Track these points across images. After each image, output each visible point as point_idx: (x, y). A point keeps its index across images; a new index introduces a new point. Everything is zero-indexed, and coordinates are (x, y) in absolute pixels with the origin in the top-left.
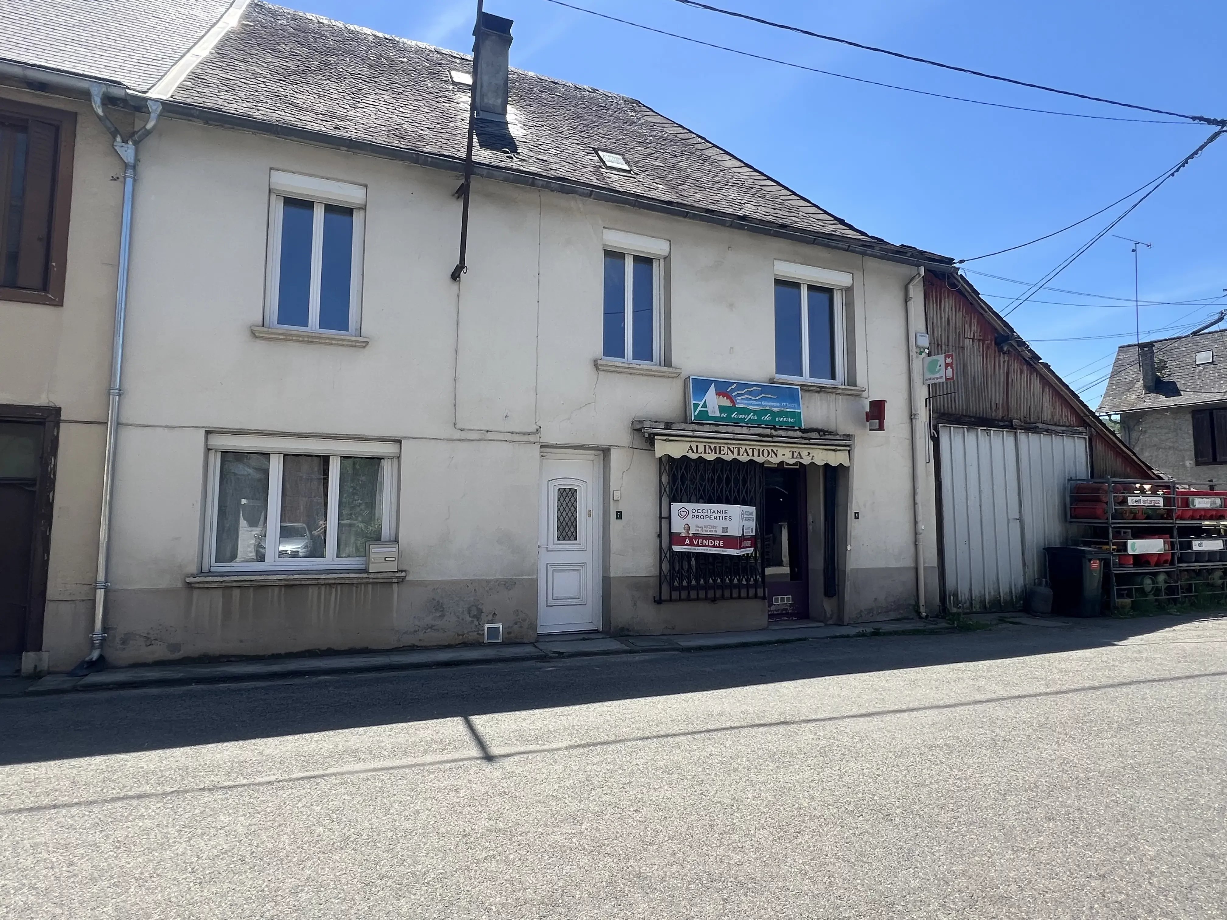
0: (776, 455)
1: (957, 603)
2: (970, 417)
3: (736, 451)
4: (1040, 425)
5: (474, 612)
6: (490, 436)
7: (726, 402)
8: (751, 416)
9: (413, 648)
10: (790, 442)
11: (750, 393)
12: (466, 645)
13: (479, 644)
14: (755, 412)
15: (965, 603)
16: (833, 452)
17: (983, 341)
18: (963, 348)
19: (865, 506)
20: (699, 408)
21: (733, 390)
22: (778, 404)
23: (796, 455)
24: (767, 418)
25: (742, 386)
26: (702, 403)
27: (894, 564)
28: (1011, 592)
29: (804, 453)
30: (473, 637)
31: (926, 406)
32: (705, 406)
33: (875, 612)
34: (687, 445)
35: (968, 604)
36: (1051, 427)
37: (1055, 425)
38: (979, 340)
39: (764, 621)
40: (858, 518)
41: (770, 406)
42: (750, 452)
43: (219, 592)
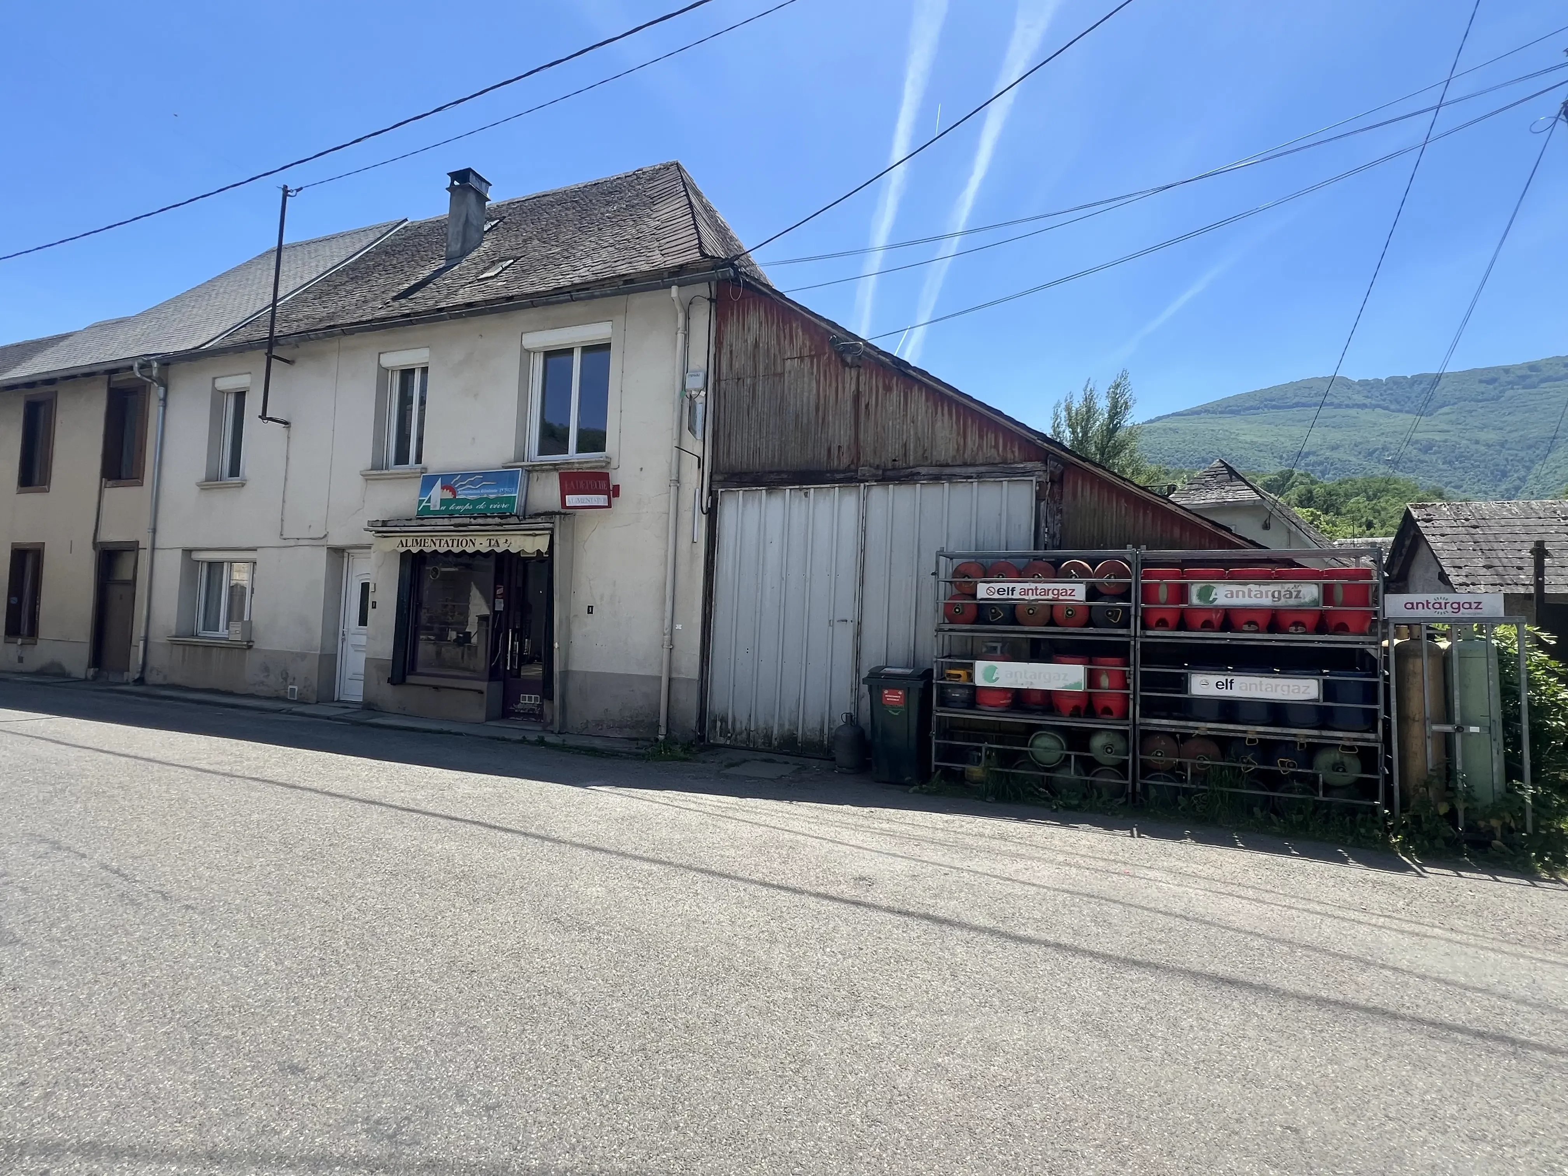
0: (474, 544)
1: (724, 732)
2: (779, 472)
3: (438, 543)
4: (923, 470)
5: (284, 676)
6: (301, 542)
7: (448, 495)
8: (467, 507)
9: (252, 696)
10: (484, 529)
11: (471, 483)
12: (278, 698)
13: (284, 700)
14: (471, 502)
15: (741, 733)
16: (531, 538)
17: (819, 355)
18: (782, 375)
19: (602, 598)
20: (424, 504)
21: (456, 482)
22: (496, 491)
23: (493, 543)
24: (481, 506)
25: (465, 476)
26: (426, 499)
27: (635, 670)
28: (822, 730)
29: (501, 541)
30: (282, 693)
31: (699, 467)
32: (429, 501)
33: (605, 726)
34: (398, 540)
35: (744, 735)
36: (948, 471)
37: (965, 464)
38: (811, 357)
39: (481, 715)
40: (592, 613)
41: (488, 494)
42: (450, 544)
43: (181, 648)
